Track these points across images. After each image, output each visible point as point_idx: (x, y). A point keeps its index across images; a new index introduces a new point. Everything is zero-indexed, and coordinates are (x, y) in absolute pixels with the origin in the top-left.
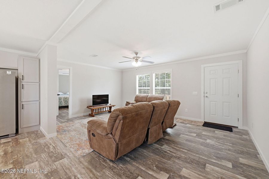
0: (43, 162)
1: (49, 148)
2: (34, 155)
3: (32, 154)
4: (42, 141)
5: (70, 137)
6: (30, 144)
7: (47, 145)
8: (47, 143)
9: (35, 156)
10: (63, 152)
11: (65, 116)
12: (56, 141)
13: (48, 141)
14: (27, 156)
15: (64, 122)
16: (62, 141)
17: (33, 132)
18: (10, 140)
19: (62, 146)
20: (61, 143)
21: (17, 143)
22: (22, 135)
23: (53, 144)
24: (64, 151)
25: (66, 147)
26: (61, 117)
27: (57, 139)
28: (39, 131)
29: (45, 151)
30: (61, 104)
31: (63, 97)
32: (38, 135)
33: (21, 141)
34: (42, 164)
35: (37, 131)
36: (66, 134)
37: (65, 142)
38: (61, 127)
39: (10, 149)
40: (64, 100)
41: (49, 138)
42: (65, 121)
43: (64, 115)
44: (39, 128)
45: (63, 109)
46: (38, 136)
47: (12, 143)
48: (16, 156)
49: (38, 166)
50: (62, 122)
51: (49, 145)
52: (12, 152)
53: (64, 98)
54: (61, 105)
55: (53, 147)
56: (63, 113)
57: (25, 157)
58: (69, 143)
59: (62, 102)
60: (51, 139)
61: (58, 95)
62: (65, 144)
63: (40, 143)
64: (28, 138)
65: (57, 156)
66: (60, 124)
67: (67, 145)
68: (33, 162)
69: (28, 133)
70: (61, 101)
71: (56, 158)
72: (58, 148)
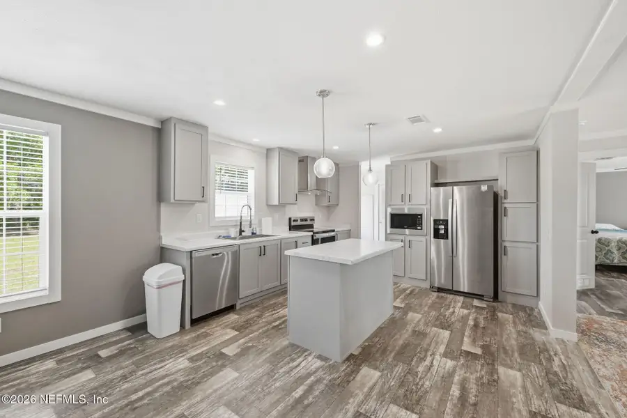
0: (531, 382)
1: (550, 359)
2: (516, 355)
3: (513, 352)
4: (537, 335)
5: (621, 366)
6: (513, 330)
7: (547, 351)
8: (548, 345)
9: (519, 360)
10: (588, 395)
11: (617, 298)
12: (572, 353)
13: (551, 344)
14: (504, 348)
15: (610, 314)
16: (591, 362)
17: (523, 308)
18: (485, 306)
19: (587, 376)
20: (586, 368)
21: (494, 316)
22: (504, 304)
23: (562, 357)
24: (592, 393)
25: (601, 387)
26: (603, 297)
27: (576, 352)
28: (536, 310)
29: (540, 362)
30: (607, 259)
31: (618, 238)
32: (531, 318)
33: (500, 315)
34: (528, 384)
35: (532, 309)
36: (609, 350)
37: (601, 373)
38: (596, 326)
39: (482, 323)
40: (619, 249)
41: (556, 339)
42: (616, 314)
43: (615, 292)
44: (538, 304)
45: (615, 274)
46: (531, 321)
47: (487, 313)
48: (489, 339)
49: (519, 383)
50: (602, 312)
51: (552, 353)
52: (484, 328)
53: (620, 241)
54: (608, 261)
55: (560, 363)
56: (612, 285)
57: (501, 350)
58: (614, 383)
59: (612, 253)
60: (561, 342)
61: (593, 232)
62: (600, 380)
63: (533, 339)
64: (512, 314)
65: (566, 391)
66: (596, 317)
67: (607, 384)
68: (511, 368)
69: (514, 305)
70: (609, 251)
71: (564, 395)
72: (576, 375)
